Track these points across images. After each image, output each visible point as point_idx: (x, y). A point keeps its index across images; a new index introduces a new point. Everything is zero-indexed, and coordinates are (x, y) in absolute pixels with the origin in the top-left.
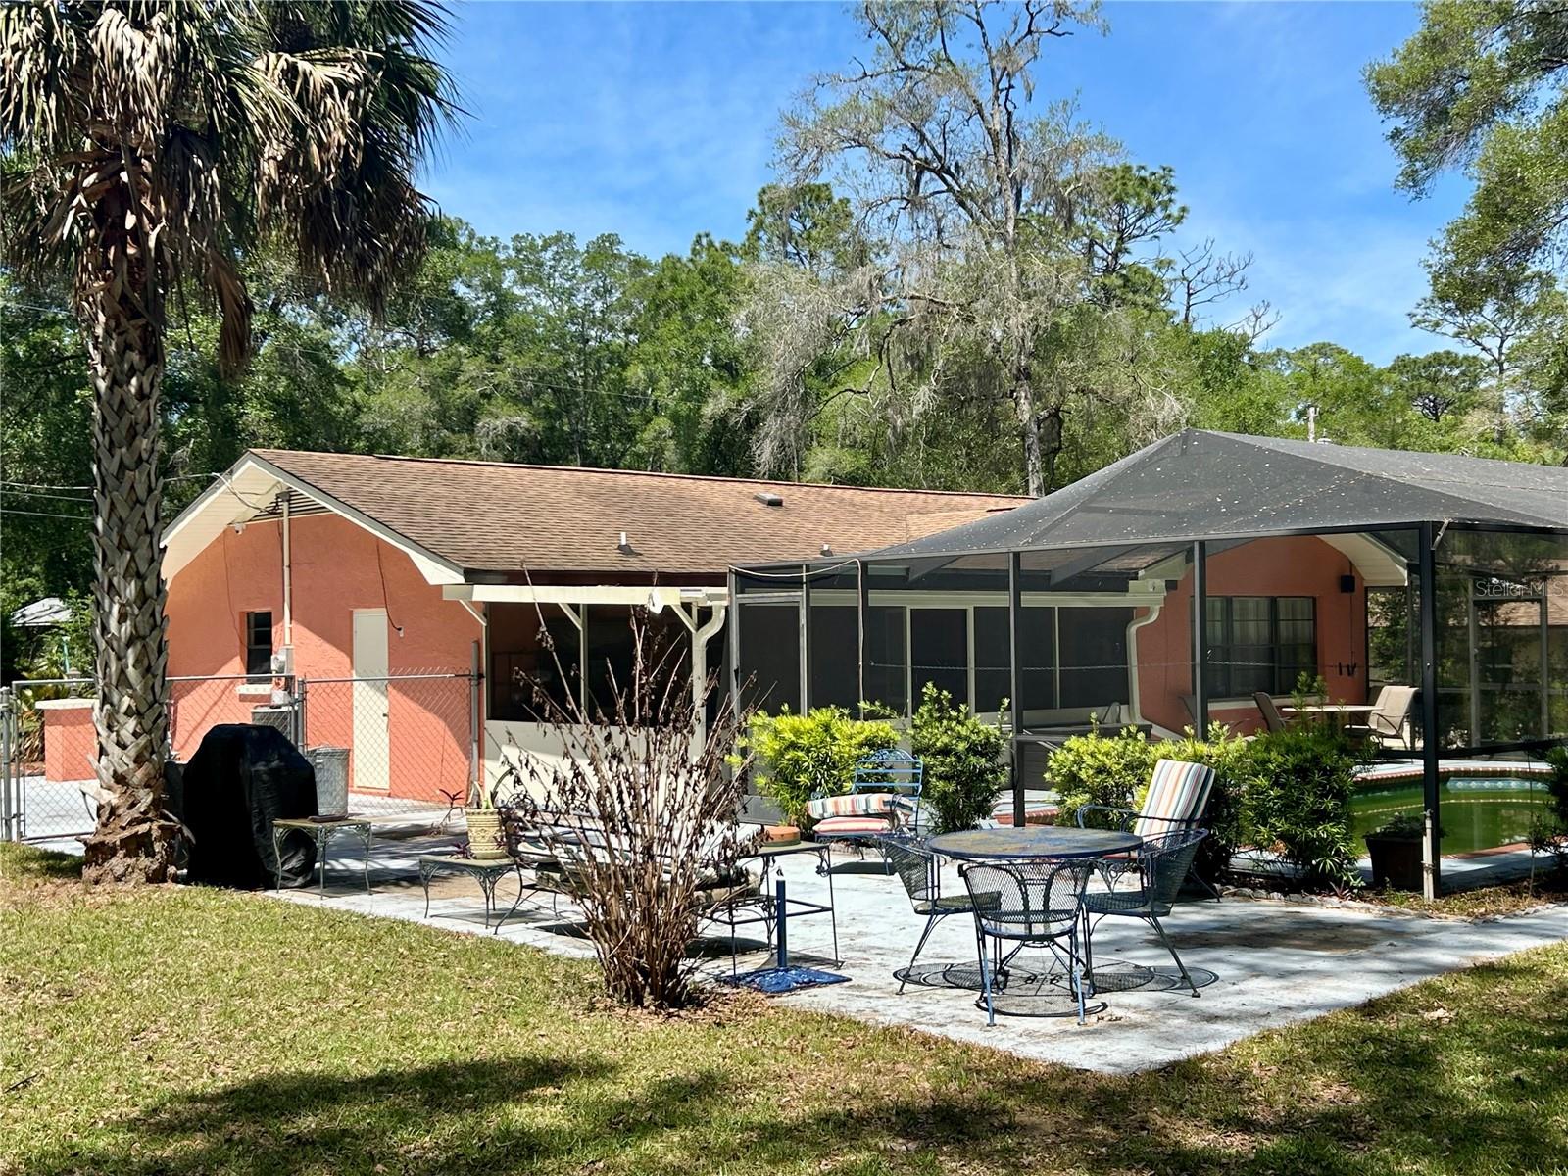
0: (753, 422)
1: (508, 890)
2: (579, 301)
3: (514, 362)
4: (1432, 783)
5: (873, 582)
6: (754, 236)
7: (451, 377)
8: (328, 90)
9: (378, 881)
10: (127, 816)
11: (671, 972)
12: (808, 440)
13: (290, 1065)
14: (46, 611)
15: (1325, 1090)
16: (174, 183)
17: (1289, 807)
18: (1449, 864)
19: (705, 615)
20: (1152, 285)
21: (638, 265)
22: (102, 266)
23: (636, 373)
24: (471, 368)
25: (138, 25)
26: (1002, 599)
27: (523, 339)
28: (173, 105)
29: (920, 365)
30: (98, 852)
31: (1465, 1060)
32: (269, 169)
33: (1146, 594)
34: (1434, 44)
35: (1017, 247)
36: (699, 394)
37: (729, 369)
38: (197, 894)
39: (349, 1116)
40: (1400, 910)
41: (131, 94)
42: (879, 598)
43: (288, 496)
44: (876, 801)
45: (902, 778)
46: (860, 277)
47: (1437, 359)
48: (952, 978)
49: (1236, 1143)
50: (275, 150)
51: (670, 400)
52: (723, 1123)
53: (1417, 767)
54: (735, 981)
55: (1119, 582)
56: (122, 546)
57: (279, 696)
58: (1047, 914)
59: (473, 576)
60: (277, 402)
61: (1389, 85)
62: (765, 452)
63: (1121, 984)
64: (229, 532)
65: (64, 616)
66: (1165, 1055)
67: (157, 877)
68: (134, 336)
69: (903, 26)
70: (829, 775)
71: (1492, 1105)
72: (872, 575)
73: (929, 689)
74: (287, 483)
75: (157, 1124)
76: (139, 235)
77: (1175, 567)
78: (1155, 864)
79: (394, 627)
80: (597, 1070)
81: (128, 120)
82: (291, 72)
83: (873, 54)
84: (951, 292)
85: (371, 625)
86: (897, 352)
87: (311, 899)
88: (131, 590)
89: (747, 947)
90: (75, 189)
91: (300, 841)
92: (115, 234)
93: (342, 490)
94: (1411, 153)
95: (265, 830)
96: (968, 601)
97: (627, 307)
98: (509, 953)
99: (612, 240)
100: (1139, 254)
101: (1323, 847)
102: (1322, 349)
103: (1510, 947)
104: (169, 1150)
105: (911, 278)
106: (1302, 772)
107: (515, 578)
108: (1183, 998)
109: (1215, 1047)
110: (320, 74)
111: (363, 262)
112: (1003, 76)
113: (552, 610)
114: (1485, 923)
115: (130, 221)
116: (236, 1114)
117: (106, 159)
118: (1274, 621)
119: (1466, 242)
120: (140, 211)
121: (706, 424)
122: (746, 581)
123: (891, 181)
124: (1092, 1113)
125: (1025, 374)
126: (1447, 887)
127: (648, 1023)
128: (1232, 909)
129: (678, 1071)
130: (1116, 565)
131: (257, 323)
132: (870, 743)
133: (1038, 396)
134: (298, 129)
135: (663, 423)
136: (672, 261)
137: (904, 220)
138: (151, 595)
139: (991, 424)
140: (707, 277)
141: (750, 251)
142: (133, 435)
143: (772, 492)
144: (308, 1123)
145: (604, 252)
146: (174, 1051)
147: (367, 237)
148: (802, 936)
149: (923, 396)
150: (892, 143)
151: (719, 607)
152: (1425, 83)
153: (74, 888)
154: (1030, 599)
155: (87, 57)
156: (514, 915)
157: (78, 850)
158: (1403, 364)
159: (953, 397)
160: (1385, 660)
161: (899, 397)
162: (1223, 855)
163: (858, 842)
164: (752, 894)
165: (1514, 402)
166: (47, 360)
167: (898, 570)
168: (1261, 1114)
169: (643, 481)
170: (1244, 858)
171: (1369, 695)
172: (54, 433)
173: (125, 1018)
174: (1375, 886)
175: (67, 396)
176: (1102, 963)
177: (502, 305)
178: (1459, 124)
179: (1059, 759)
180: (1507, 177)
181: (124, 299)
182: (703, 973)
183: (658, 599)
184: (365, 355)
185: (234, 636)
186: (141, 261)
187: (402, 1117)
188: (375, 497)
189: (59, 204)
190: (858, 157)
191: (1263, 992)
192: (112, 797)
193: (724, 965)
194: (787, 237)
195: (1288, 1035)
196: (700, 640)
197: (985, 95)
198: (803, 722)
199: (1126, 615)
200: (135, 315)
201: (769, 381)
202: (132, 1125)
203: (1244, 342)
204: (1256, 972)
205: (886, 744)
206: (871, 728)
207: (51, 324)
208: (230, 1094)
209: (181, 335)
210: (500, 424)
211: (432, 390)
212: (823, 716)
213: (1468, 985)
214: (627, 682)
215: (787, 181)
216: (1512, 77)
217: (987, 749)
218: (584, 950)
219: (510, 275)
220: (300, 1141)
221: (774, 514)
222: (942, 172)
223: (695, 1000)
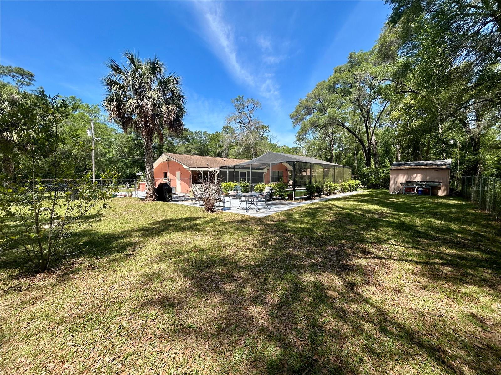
0: (222, 152)
1: (194, 201)
2: (202, 138)
3: (195, 146)
4: (294, 190)
5: (235, 168)
6: (222, 132)
7: (188, 147)
8: (172, 109)
9: (179, 201)
10: (150, 193)
11: (212, 208)
12: (229, 154)
13: (169, 218)
14: (140, 173)
15: (282, 218)
16: (153, 119)
17: (279, 191)
18: (295, 197)
19: (217, 172)
20: (267, 138)
21: (209, 134)
22: (145, 130)
23: (209, 147)
24: (190, 146)
25: (148, 101)
26: (250, 170)
27: (196, 143)
28: (153, 110)
29: (241, 146)
30: (146, 197)
31: (296, 215)
32: (165, 119)
33: (265, 170)
34: (297, 111)
35: (252, 133)
36: (216, 149)
37: (220, 146)
38: (158, 202)
39: (175, 223)
40: (291, 202)
41: (147, 109)
42: (236, 170)
43: (168, 159)
44: (236, 192)
45: (239, 189)
46: (234, 136)
47: (296, 147)
48: (243, 209)
49: (273, 223)
50: (166, 116)
51: (213, 150)
52: (218, 222)
53: (293, 189)
54: (220, 210)
55: (262, 169)
56: (148, 162)
57: (168, 181)
58: (254, 201)
59: (190, 168)
60: (166, 148)
61: (292, 116)
62: (224, 155)
63: (261, 209)
64: (161, 163)
65: (142, 174)
66: (266, 215)
67: (154, 200)
68: (149, 138)
69: (239, 107)
70: (231, 189)
71: (299, 219)
72: (235, 167)
73: (242, 179)
74: (168, 157)
75: (153, 224)
76: (149, 126)
77: (268, 167)
78: (265, 197)
79: (181, 173)
80: (204, 218)
81: (147, 112)
82: (167, 107)
83: (236, 110)
84: (244, 138)
85: (178, 173)
86: (239, 144)
87: (172, 202)
88: (149, 168)
89: (221, 206)
90: (141, 120)
91: (170, 196)
92: (146, 126)
93: (175, 158)
94: (294, 123)
95: (166, 195)
96: (246, 171)
97: (208, 139)
98: (195, 207)
99: (206, 131)
100: (265, 135)
101: (283, 195)
102: (285, 146)
103: (301, 205)
104: (155, 226)
105: (240, 136)
106: (281, 188)
107: (195, 168)
108: (268, 210)
109: (271, 214)
110: (171, 107)
111: (176, 130)
112: (250, 114)
113: (199, 171)
114: (299, 203)
115: (148, 124)
116: (163, 223)
117: (145, 117)
118: (279, 173)
119: (299, 134)
120: (149, 123)
121: (217, 152)
122: (221, 168)
123: (238, 125)
124: (258, 220)
125: (253, 147)
126: (295, 200)
127: (210, 213)
128: (273, 202)
129: (213, 218)
130: (262, 167)
131: (164, 140)
132: (235, 185)
133: (254, 150)
134: (168, 114)
135: (212, 152)
136: (213, 134)
137: (239, 129)
138: (152, 168)
139: (249, 153)
140: (217, 136)
141: (222, 133)
142: (149, 150)
143: (225, 159)
144: (171, 223)
145: (205, 133)
146: (155, 217)
147: (177, 127)
148: (227, 205)
149: (242, 149)
150: (238, 121)
151: (218, 171)
152: (296, 116)
153: (144, 201)
154: (253, 171)
155: (143, 104)
156: (195, 204)
157: (144, 198)
158: (293, 148)
159: (245, 150)
160: (290, 178)
161: (239, 150)
162: (273, 196)
163: (234, 196)
164: (221, 200)
165: (304, 152)
166: (139, 144)
167: (238, 167)
168: (275, 220)
169: (209, 157)
170: (274, 197)
171: (288, 181)
172: (140, 152)
173: (150, 214)
174: (288, 199)
175: (142, 148)
176: (259, 207)
177: (193, 139)
178: (299, 120)
179: (255, 187)
180: (304, 126)
181: (148, 134)
182: (216, 209)
183: (211, 170)
184: (177, 144)
185: (162, 175)
186: (150, 129)
187: (182, 223)
188: (178, 159)
189: (139, 122)
190: (234, 122)
191: (276, 209)
192: (148, 191)
193: (219, 208)
194: (226, 131)
195: (278, 213)
196: (216, 174)
197: (248, 116)
198: (228, 183)
199: (263, 172)
200: (149, 135)
201: (224, 148)
202: (151, 224)
203: (276, 145)
204: (275, 207)
205: (237, 185)
206: (235, 184)
207: (140, 139)
208: (162, 221)
209: (155, 141)
210: (193, 152)
211: (185, 148)
212: (230, 183)
213: (297, 208)
214: (207, 176)
215: (226, 125)
216: (304, 115)
217: (248, 186)
218: (203, 207)
219: (194, 135)
220: (170, 225)
221: (224, 161)
222: (244, 124)
223: (215, 211)
